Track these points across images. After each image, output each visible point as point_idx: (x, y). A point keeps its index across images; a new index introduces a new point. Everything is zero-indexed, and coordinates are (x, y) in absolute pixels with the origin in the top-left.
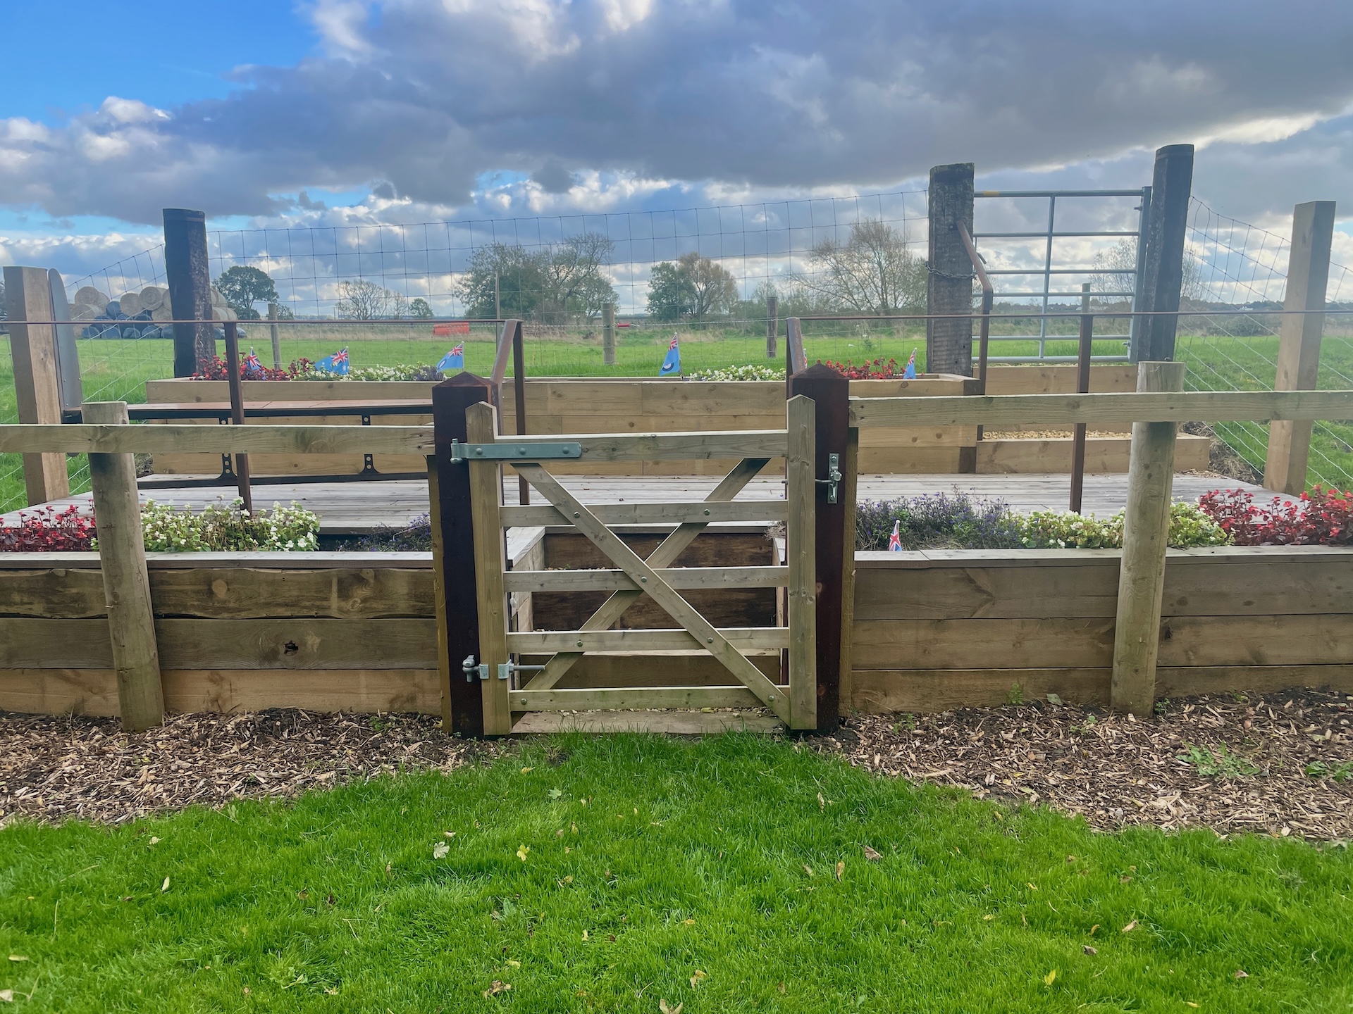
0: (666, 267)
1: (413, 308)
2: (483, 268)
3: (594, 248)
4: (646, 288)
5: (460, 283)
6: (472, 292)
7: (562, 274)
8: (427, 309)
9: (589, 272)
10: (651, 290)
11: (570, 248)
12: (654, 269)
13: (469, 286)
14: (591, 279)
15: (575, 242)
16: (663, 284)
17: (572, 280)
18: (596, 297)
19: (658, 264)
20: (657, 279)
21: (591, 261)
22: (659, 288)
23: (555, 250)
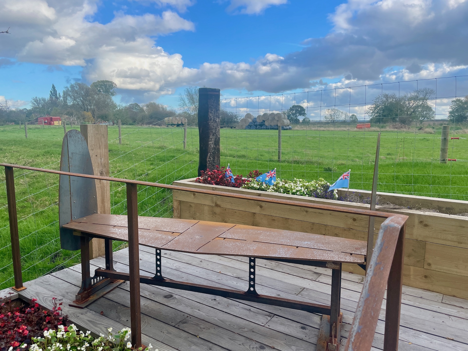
0: (459, 100)
1: (351, 118)
2: (378, 103)
3: (426, 94)
4: (448, 109)
5: (369, 109)
6: (373, 112)
7: (411, 104)
8: (356, 118)
9: (423, 103)
10: (451, 110)
11: (416, 94)
12: (452, 101)
13: (372, 110)
14: (424, 106)
15: (418, 92)
16: (456, 107)
17: (415, 106)
18: (425, 113)
19: (454, 99)
20: (454, 105)
21: (424, 99)
22: (454, 109)
23: (409, 95)
